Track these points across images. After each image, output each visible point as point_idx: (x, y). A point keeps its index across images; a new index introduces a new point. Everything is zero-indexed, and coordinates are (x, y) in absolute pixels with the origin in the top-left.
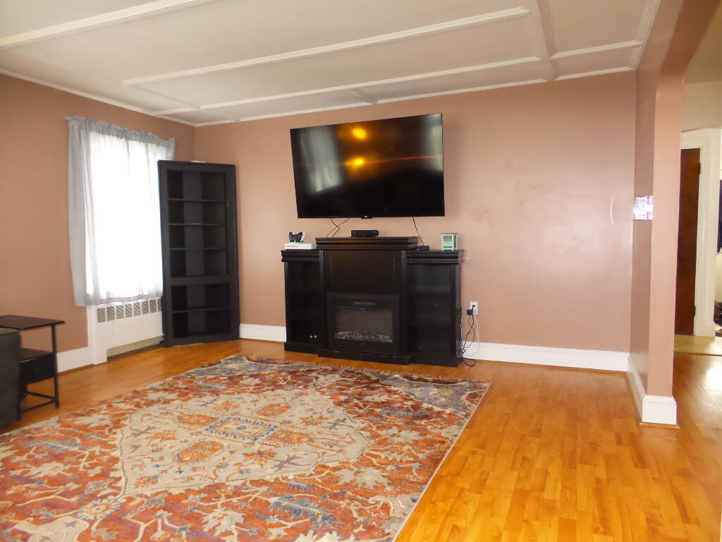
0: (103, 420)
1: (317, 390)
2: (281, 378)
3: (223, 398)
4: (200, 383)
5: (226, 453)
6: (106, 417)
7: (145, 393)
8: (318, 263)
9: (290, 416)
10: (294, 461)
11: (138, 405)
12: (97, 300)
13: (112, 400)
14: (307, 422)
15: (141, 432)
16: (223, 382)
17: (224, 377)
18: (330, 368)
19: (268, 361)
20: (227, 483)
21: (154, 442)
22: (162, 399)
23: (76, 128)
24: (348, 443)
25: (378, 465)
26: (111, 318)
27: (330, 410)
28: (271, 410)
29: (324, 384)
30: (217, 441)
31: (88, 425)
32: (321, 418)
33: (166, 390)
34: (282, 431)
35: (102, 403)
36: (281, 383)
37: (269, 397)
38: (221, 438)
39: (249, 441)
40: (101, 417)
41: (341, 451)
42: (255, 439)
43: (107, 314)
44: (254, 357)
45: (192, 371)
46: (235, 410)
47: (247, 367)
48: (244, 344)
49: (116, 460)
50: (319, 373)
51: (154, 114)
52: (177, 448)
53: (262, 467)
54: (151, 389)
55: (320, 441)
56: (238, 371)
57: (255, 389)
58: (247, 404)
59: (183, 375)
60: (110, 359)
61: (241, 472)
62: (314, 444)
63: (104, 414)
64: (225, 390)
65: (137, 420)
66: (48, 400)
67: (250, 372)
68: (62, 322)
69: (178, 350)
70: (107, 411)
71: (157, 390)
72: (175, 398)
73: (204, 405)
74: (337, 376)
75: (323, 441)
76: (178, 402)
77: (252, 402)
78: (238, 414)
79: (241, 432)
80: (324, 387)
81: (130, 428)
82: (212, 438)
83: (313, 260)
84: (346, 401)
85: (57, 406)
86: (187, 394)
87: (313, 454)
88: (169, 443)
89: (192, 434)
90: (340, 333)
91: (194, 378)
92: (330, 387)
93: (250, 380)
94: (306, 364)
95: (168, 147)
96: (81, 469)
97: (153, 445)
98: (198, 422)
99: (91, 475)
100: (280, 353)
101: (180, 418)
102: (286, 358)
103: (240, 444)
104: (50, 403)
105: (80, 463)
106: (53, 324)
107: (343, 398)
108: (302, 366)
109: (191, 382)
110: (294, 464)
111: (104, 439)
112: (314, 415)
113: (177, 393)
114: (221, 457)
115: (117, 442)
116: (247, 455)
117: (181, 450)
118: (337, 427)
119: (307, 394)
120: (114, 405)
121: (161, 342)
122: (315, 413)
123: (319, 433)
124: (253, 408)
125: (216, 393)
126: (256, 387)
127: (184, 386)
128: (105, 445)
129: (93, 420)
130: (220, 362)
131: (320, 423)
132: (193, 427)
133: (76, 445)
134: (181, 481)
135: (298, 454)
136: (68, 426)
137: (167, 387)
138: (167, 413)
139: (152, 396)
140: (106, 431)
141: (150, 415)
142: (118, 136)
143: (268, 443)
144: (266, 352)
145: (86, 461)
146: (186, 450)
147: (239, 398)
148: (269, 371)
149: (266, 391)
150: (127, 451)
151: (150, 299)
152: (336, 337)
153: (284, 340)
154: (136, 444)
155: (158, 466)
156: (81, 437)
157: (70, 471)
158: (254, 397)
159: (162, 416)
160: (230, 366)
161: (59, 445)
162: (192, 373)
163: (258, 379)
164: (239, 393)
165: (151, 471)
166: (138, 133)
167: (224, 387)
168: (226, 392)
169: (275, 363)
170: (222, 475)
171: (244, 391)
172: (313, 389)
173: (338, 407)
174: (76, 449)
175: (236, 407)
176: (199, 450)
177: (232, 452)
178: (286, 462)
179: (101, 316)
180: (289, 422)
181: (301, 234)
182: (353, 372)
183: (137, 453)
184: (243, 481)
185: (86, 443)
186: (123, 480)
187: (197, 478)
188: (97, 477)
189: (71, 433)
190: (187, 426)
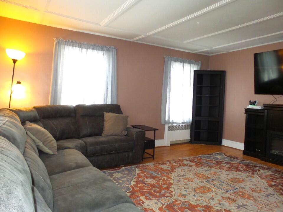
0: (168, 167)
1: (259, 176)
2: (240, 167)
3: (213, 170)
4: (204, 161)
5: (214, 194)
6: (169, 167)
7: (182, 161)
8: (263, 116)
9: (244, 185)
10: (246, 207)
11: (180, 165)
12: (168, 122)
13: (171, 161)
14: (253, 190)
15: (181, 176)
16: (214, 163)
17: (214, 161)
18: (266, 167)
19: (234, 158)
20: (214, 207)
21: (185, 181)
22: (188, 165)
23: (167, 60)
24: (275, 207)
26: (173, 130)
27: (266, 187)
28: (235, 180)
29: (263, 174)
30: (210, 187)
31: (163, 168)
32: (261, 190)
33: (190, 161)
34: (240, 192)
35: (168, 161)
36: (240, 169)
37: (233, 174)
38: (212, 187)
39: (224, 191)
40: (168, 166)
41: (271, 210)
42: (227, 192)
43: (171, 128)
44: (228, 155)
45: (201, 155)
46: (219, 176)
47: (224, 159)
48: (223, 148)
49: (172, 184)
50: (260, 168)
51: (194, 52)
52: (194, 186)
53: (230, 205)
54: (185, 160)
55: (260, 201)
56: (220, 159)
57: (228, 169)
58: (224, 175)
59: (197, 156)
60: (171, 145)
61: (220, 204)
62: (256, 202)
63: (168, 165)
64: (214, 166)
65: (179, 171)
66: (151, 156)
67: (225, 161)
68: (158, 130)
69: (195, 146)
70: (169, 165)
71: (187, 161)
72: (194, 165)
73: (206, 171)
74: (270, 171)
75: (261, 202)
76: (195, 167)
77: (226, 174)
78: (220, 178)
79: (221, 186)
80: (263, 176)
81: (177, 173)
82: (208, 186)
83: (262, 114)
84: (275, 186)
85: (154, 159)
86: (199, 165)
87: (255, 206)
88: (191, 183)
89: (200, 182)
90: (273, 151)
91: (202, 158)
92: (266, 177)
93: (225, 164)
94: (253, 162)
95: (198, 65)
96: (160, 184)
97: (185, 182)
98: (202, 177)
99: (163, 187)
100: (241, 155)
101: (195, 174)
102: (243, 158)
103: (220, 192)
104: (151, 157)
105: (160, 181)
106: (155, 130)
107: (273, 183)
108: (251, 163)
109: (200, 160)
110: (245, 208)
111: (168, 175)
112: (257, 188)
113: (195, 164)
114: (211, 195)
115: (172, 177)
116: (223, 197)
117: (196, 187)
118: (269, 197)
119: (253, 177)
120: (171, 163)
121: (189, 142)
122: (257, 187)
123: (259, 197)
124: (227, 177)
125: (211, 167)
126: (228, 168)
127: (197, 161)
128: (168, 177)
129: (165, 167)
130: (213, 154)
131: (260, 193)
132: (200, 179)
133: (159, 175)
134: (195, 200)
135: (248, 204)
136: (157, 167)
137: (191, 160)
138: (191, 170)
139: (185, 162)
140: (169, 172)
141: (184, 170)
142: (180, 62)
143: (233, 195)
144: (233, 154)
145: (162, 181)
146: (197, 188)
147: (220, 171)
148: (235, 162)
149: (233, 171)
150: (176, 182)
151: (187, 124)
152: (271, 153)
153: (243, 149)
154: (179, 180)
155: (187, 191)
156: (160, 172)
157: (157, 183)
158: (227, 172)
159: (189, 171)
160: (217, 157)
161: (154, 173)
162: (201, 156)
163: (229, 165)
164: (220, 169)
165: (185, 193)
166: (188, 60)
167: (214, 165)
168: (215, 167)
169: (238, 159)
170: (212, 203)
171: (222, 169)
172: (257, 175)
173: (270, 188)
174: (159, 176)
175: (219, 175)
176: (203, 190)
177: (216, 194)
178: (241, 206)
180: (244, 188)
181: (255, 102)
182: (280, 172)
183: (179, 183)
184: (221, 208)
185: (162, 175)
186: (174, 192)
187: (202, 201)
188: (165, 188)
189: (157, 170)
190: (198, 178)
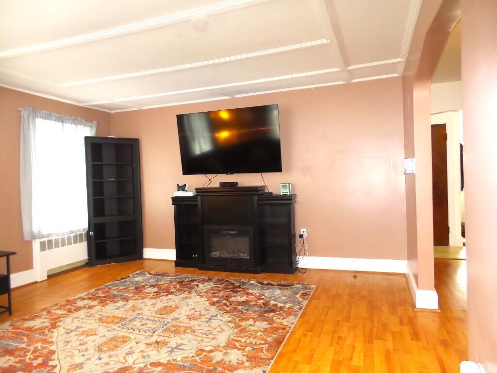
0: (44, 322)
1: (198, 294)
2: (172, 287)
3: (131, 303)
4: (115, 292)
5: (133, 344)
6: (46, 320)
7: (75, 301)
8: (197, 205)
9: (178, 314)
10: (181, 347)
11: (70, 311)
12: (41, 236)
13: (50, 307)
14: (190, 318)
15: (72, 331)
16: (131, 291)
17: (132, 288)
18: (207, 278)
19: (163, 275)
20: (134, 366)
21: (82, 337)
22: (87, 306)
23: (26, 115)
24: (219, 332)
25: (240, 347)
26: (50, 247)
27: (206, 308)
28: (166, 310)
29: (202, 290)
30: (127, 335)
31: (33, 327)
32: (200, 314)
33: (90, 299)
34: (173, 326)
35: (43, 310)
36: (172, 290)
37: (164, 301)
38: (130, 333)
39: (150, 333)
40: (43, 320)
41: (214, 338)
42: (154, 333)
43: (46, 245)
44: (153, 272)
45: (109, 284)
46: (140, 312)
47: (148, 280)
48: (147, 263)
49: (53, 352)
50: (199, 282)
51: (81, 105)
52: (98, 341)
53: (159, 353)
54: (79, 298)
55: (200, 331)
56: (142, 282)
57: (154, 296)
58: (148, 306)
59: (102, 287)
60: (49, 277)
61: (144, 357)
62: (196, 334)
63: (45, 318)
64: (132, 297)
65: (68, 322)
66: (4, 310)
67: (150, 283)
68: (14, 253)
69: (99, 269)
70: (47, 316)
71: (84, 299)
72: (97, 304)
73: (118, 309)
74: (211, 283)
75: (202, 331)
76: (99, 307)
77: (152, 305)
78: (142, 314)
79: (144, 327)
80: (203, 292)
81: (64, 328)
82: (123, 333)
83: (193, 203)
84: (218, 302)
85: (10, 314)
86: (105, 301)
87: (194, 341)
88: (92, 338)
89: (109, 330)
90: (214, 253)
91: (110, 289)
92: (206, 292)
93: (150, 289)
94: (190, 275)
95: (91, 127)
96: (27, 360)
97: (80, 341)
98: (113, 322)
99: (35, 365)
100: (172, 268)
101: (100, 319)
102: (176, 272)
103: (143, 337)
104: (4, 312)
105: (26, 356)
106: (7, 255)
107: (215, 300)
108: (187, 277)
109: (108, 292)
110: (181, 349)
111: (44, 337)
112: (195, 313)
113: (97, 301)
114: (128, 347)
115: (54, 339)
116: (148, 344)
117: (101, 343)
118: (211, 321)
119: (190, 298)
120: (52, 311)
121: (87, 263)
122: (196, 312)
123: (199, 326)
124: (153, 309)
125: (126, 299)
126: (155, 294)
127: (104, 295)
128: (45, 341)
129: (37, 323)
130: (129, 277)
131: (199, 319)
132: (110, 325)
133: (24, 343)
134: (101, 365)
135: (184, 342)
136: (18, 328)
137: (91, 296)
138: (91, 315)
139: (80, 303)
140: (46, 331)
141: (79, 318)
142: (56, 120)
143: (163, 335)
144: (162, 268)
145: (31, 355)
146: (104, 343)
147: (142, 303)
148: (164, 282)
149: (162, 296)
150: (61, 345)
151: (79, 233)
152: (211, 256)
153: (174, 258)
154: (68, 340)
155: (84, 355)
156: (27, 336)
157: (19, 362)
158: (154, 301)
159: (87, 318)
160: (136, 279)
161: (11, 343)
162: (109, 285)
163: (156, 288)
164: (142, 299)
165: (78, 360)
166: (70, 118)
167: (131, 295)
168: (134, 298)
169: (168, 276)
170: (130, 360)
171: (146, 297)
172: (195, 294)
173: (212, 307)
174: (24, 345)
175: (140, 309)
176: (114, 343)
177: (137, 343)
178: (175, 348)
179: (43, 247)
180: (178, 319)
181: (185, 185)
182: (223, 280)
183: (69, 346)
184: (144, 364)
185: (31, 341)
186: (58, 367)
187: (112, 363)
188: (39, 365)
189: (20, 333)
190: (105, 325)
